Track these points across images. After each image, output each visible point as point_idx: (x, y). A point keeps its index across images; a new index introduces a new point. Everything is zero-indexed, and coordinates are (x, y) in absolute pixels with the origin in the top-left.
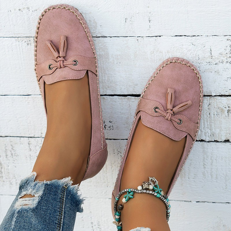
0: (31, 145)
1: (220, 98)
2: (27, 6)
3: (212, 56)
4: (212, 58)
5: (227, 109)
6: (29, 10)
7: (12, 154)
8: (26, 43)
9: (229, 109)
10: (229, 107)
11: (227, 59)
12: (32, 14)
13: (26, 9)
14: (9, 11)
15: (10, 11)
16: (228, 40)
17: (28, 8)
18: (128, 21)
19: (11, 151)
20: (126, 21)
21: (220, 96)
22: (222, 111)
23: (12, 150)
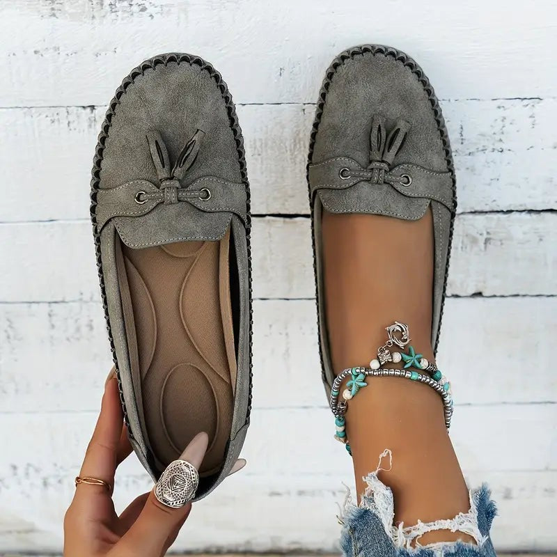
0: (54, 318)
1: (471, 216)
2: (54, 45)
3: (462, 139)
4: (462, 143)
5: (485, 236)
6: (59, 53)
7: (8, 337)
8: (49, 119)
9: (489, 236)
10: (488, 233)
11: (493, 144)
12: (67, 61)
13: (52, 50)
14: (11, 55)
15: (14, 54)
16: (499, 107)
17: (56, 49)
18: (285, 73)
19: (6, 331)
20: (281, 74)
21: (471, 212)
22: (474, 241)
23: (9, 329)
